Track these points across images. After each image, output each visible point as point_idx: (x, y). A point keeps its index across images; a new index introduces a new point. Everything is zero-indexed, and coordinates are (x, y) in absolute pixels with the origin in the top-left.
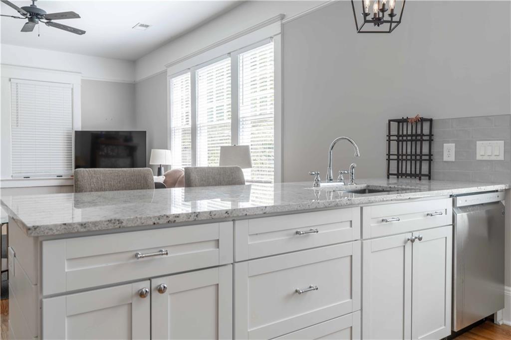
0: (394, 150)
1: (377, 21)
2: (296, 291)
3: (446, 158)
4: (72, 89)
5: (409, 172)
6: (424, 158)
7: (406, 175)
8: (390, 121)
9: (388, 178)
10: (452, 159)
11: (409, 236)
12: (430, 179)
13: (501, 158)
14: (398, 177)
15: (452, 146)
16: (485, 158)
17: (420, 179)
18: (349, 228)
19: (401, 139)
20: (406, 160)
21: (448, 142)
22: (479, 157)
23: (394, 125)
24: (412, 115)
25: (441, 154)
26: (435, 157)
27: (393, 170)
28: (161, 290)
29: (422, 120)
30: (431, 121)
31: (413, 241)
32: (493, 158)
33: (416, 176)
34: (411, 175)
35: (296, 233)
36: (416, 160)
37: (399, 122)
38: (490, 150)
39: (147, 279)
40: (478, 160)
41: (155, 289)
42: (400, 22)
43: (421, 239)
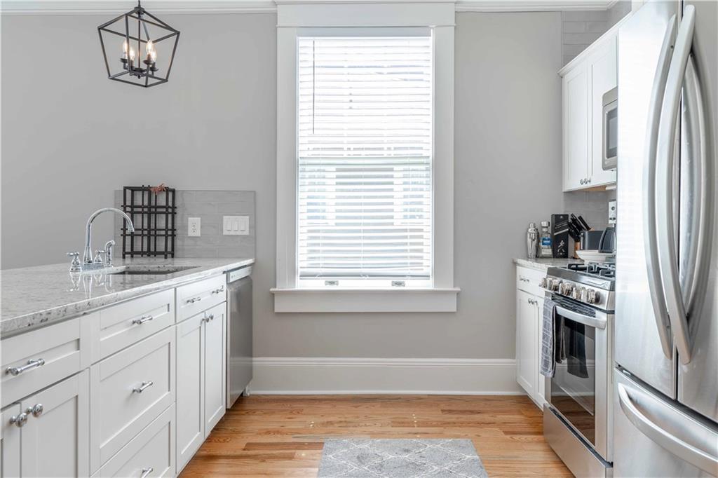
1: (138, 72)
2: (134, 391)
3: (190, 234)
5: (145, 249)
6: (163, 233)
7: (142, 253)
8: (125, 188)
9: (124, 257)
10: (198, 233)
11: (202, 316)
12: (173, 257)
13: (247, 233)
14: (132, 257)
15: (197, 220)
16: (232, 233)
17: (166, 258)
18: (166, 312)
19: (132, 210)
20: (143, 236)
21: (193, 216)
22: (225, 233)
23: (129, 192)
24: (155, 184)
25: (185, 228)
26: (178, 232)
27: (128, 249)
28: (36, 412)
29: (167, 190)
30: (173, 191)
32: (239, 233)
33: (156, 253)
34: (149, 253)
35: (134, 322)
36: (156, 236)
37: (133, 190)
38: (236, 225)
39: (15, 403)
40: (225, 236)
41: (28, 412)
42: (166, 80)
43: (212, 318)
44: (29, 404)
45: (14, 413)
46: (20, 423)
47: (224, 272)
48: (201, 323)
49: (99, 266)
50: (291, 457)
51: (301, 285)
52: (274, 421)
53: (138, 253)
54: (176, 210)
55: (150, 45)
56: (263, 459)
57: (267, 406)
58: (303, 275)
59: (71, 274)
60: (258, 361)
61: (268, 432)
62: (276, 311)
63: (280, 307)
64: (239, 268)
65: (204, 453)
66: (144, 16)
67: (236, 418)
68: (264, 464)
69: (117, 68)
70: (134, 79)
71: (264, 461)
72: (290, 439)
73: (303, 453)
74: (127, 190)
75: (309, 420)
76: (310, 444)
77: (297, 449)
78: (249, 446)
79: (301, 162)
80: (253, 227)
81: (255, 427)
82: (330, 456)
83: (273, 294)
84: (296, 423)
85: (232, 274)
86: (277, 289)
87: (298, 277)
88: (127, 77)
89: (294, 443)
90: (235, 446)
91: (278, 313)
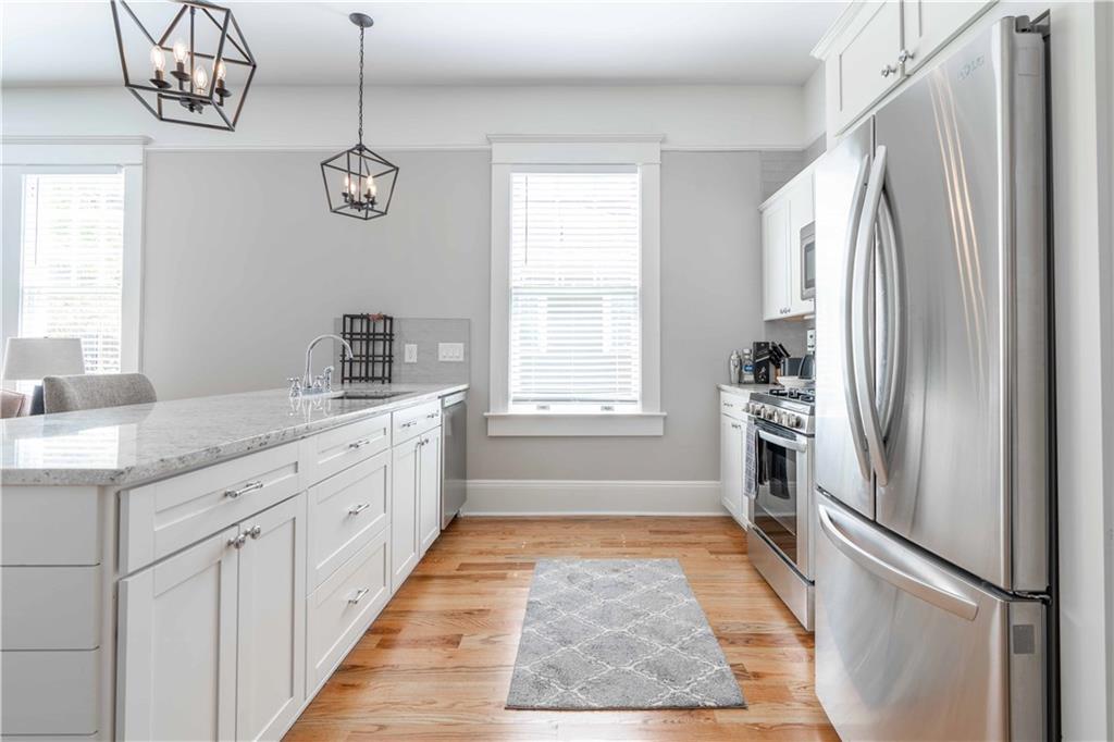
1: (359, 205)
2: (350, 513)
3: (407, 360)
5: (363, 375)
6: (381, 359)
7: (360, 379)
8: (345, 316)
9: (343, 382)
10: (414, 360)
11: (418, 440)
12: (390, 382)
13: (461, 359)
14: (351, 382)
15: (414, 347)
16: (447, 359)
17: (383, 383)
18: (382, 436)
19: (352, 337)
20: (361, 362)
21: (410, 343)
22: (441, 359)
23: (348, 319)
24: (373, 312)
25: (402, 354)
26: (395, 359)
27: (347, 375)
28: (254, 534)
29: (385, 318)
30: (391, 319)
31: (422, 443)
32: (454, 359)
33: (374, 379)
34: (367, 379)
35: (351, 446)
36: (374, 362)
37: (352, 317)
38: (451, 352)
39: (233, 525)
40: (441, 362)
41: (246, 534)
42: (386, 213)
43: (427, 441)
44: (247, 526)
45: (232, 535)
46: (238, 544)
47: (439, 397)
48: (417, 446)
49: (318, 391)
50: (503, 577)
51: (514, 409)
52: (486, 542)
53: (356, 378)
54: (394, 338)
55: (370, 181)
56: (476, 579)
57: (480, 528)
58: (516, 400)
59: (291, 399)
60: (471, 483)
61: (481, 553)
62: (489, 434)
63: (494, 430)
64: (454, 393)
65: (418, 573)
66: (366, 153)
67: (450, 539)
68: (478, 584)
69: (338, 201)
70: (355, 212)
71: (477, 581)
72: (501, 560)
73: (516, 574)
75: (521, 541)
76: (522, 564)
77: (510, 569)
78: (463, 566)
79: (514, 291)
80: (468, 353)
81: (468, 548)
82: (542, 576)
83: (486, 419)
84: (508, 544)
85: (447, 399)
86: (491, 414)
87: (510, 402)
88: (348, 210)
89: (507, 564)
90: (449, 566)
91: (491, 437)
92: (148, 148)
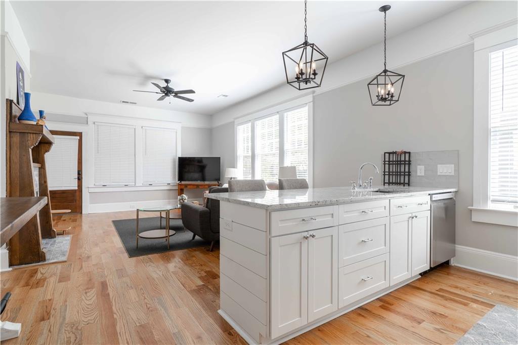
0: (387, 170)
1: (384, 99)
2: (363, 241)
3: (419, 174)
4: (176, 132)
5: (394, 182)
6: (406, 174)
7: (393, 183)
8: (385, 153)
9: (384, 185)
10: (423, 174)
11: (410, 215)
12: (409, 185)
13: (452, 174)
14: (389, 185)
15: (422, 167)
16: (443, 174)
17: (404, 186)
18: (384, 210)
19: (389, 163)
20: (393, 175)
21: (419, 165)
22: (439, 174)
23: (387, 155)
24: (399, 150)
25: (416, 172)
26: (412, 173)
27: (387, 181)
28: (313, 236)
29: (405, 153)
30: (409, 153)
31: (413, 218)
32: (448, 174)
33: (400, 184)
34: (397, 183)
35: (363, 212)
36: (400, 175)
37: (389, 153)
38: (445, 170)
39: (307, 231)
40: (439, 175)
41: (311, 236)
42: (398, 100)
43: (416, 217)
44: (311, 233)
45: (305, 234)
46: (306, 238)
47: (429, 194)
48: (409, 218)
49: (365, 187)
50: (465, 305)
51: (491, 206)
52: (463, 283)
53: (391, 183)
55: (389, 87)
56: (446, 299)
57: (463, 274)
58: (493, 201)
59: (352, 190)
60: (459, 248)
61: (457, 287)
62: (473, 220)
63: (476, 218)
64: (442, 194)
65: (413, 284)
66: (388, 73)
67: (440, 274)
68: (446, 302)
69: (375, 100)
70: (383, 103)
71: (446, 300)
72: (471, 296)
73: (475, 306)
74: (386, 154)
75: (491, 290)
76: (482, 302)
77: (472, 302)
78: (441, 290)
79: (492, 130)
80: (457, 170)
81: (445, 282)
82: (496, 314)
83: (471, 210)
84: (481, 289)
85: (434, 196)
86: (473, 208)
87: (489, 202)
88: (380, 103)
89: (472, 299)
90: (432, 287)
91: (474, 222)
92: (314, 95)
